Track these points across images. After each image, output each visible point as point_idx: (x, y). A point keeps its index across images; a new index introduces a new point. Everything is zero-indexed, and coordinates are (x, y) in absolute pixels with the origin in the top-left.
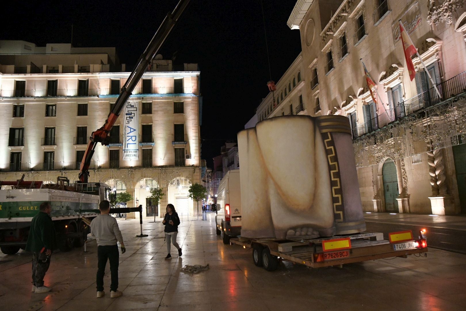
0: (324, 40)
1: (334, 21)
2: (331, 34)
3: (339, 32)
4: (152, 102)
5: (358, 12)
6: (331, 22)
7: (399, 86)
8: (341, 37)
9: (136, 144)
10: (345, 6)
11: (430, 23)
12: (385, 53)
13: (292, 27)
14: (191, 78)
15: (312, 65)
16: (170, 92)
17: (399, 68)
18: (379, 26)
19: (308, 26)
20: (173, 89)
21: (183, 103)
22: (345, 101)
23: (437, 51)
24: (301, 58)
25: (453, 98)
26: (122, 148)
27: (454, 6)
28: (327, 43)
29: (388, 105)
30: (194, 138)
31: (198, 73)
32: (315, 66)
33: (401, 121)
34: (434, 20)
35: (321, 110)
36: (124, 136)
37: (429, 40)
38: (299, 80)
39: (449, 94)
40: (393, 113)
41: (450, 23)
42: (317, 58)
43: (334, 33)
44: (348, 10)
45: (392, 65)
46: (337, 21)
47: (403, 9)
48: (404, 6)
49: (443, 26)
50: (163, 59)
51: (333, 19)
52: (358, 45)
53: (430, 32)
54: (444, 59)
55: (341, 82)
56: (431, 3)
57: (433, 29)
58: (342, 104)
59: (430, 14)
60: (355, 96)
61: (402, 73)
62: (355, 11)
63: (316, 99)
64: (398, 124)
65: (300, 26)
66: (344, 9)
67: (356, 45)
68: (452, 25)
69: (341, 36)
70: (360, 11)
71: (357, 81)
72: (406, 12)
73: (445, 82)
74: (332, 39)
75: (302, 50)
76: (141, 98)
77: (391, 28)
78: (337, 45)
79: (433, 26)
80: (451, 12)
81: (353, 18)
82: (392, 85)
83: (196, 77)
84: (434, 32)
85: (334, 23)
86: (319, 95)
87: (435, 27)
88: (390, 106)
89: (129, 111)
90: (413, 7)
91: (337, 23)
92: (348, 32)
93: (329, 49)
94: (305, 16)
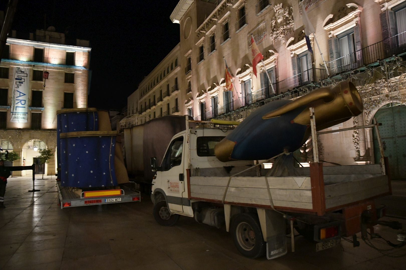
0: (198, 36)
1: (207, 22)
2: (204, 33)
3: (210, 32)
4: (44, 70)
5: (225, 20)
6: (204, 23)
7: (249, 80)
8: (211, 36)
9: (25, 107)
10: (216, 13)
11: (271, 39)
12: (242, 55)
13: (173, 21)
14: (82, 53)
15: (187, 55)
16: (62, 64)
17: (250, 67)
19: (187, 23)
20: (64, 61)
21: (73, 74)
22: (211, 87)
23: (275, 59)
24: (179, 48)
25: (282, 94)
26: (10, 110)
27: (286, 31)
28: (201, 39)
29: (241, 93)
30: (82, 106)
31: (89, 49)
32: (190, 56)
33: (249, 107)
34: (275, 38)
35: (191, 91)
36: (12, 99)
37: (271, 51)
38: (176, 65)
39: (280, 91)
40: (244, 100)
41: (283, 42)
42: (192, 49)
43: (207, 32)
44: (218, 17)
45: (246, 65)
46: (209, 23)
47: (256, 25)
48: (256, 23)
49: (279, 43)
50: (56, 32)
51: (206, 21)
52: (223, 45)
53: (271, 45)
54: (279, 66)
55: (208, 72)
56: (273, 25)
57: (273, 44)
58: (208, 88)
59: (272, 33)
60: (218, 84)
61: (252, 72)
62: (223, 19)
63: (188, 83)
64: (247, 108)
65: (181, 21)
66: (215, 15)
67: (222, 45)
68: (285, 44)
70: (226, 19)
71: (221, 73)
72: (257, 28)
73: (279, 82)
74: (204, 36)
75: (180, 41)
76: (32, 66)
77: (247, 37)
78: (208, 41)
79: (273, 41)
80: (284, 35)
81: (221, 23)
82: (245, 79)
83: (87, 53)
84: (274, 46)
85: (207, 24)
86: (191, 79)
87: (274, 43)
88: (242, 94)
89: (19, 77)
90: (262, 25)
91: (209, 25)
92: (216, 33)
93: (202, 44)
94: (185, 14)
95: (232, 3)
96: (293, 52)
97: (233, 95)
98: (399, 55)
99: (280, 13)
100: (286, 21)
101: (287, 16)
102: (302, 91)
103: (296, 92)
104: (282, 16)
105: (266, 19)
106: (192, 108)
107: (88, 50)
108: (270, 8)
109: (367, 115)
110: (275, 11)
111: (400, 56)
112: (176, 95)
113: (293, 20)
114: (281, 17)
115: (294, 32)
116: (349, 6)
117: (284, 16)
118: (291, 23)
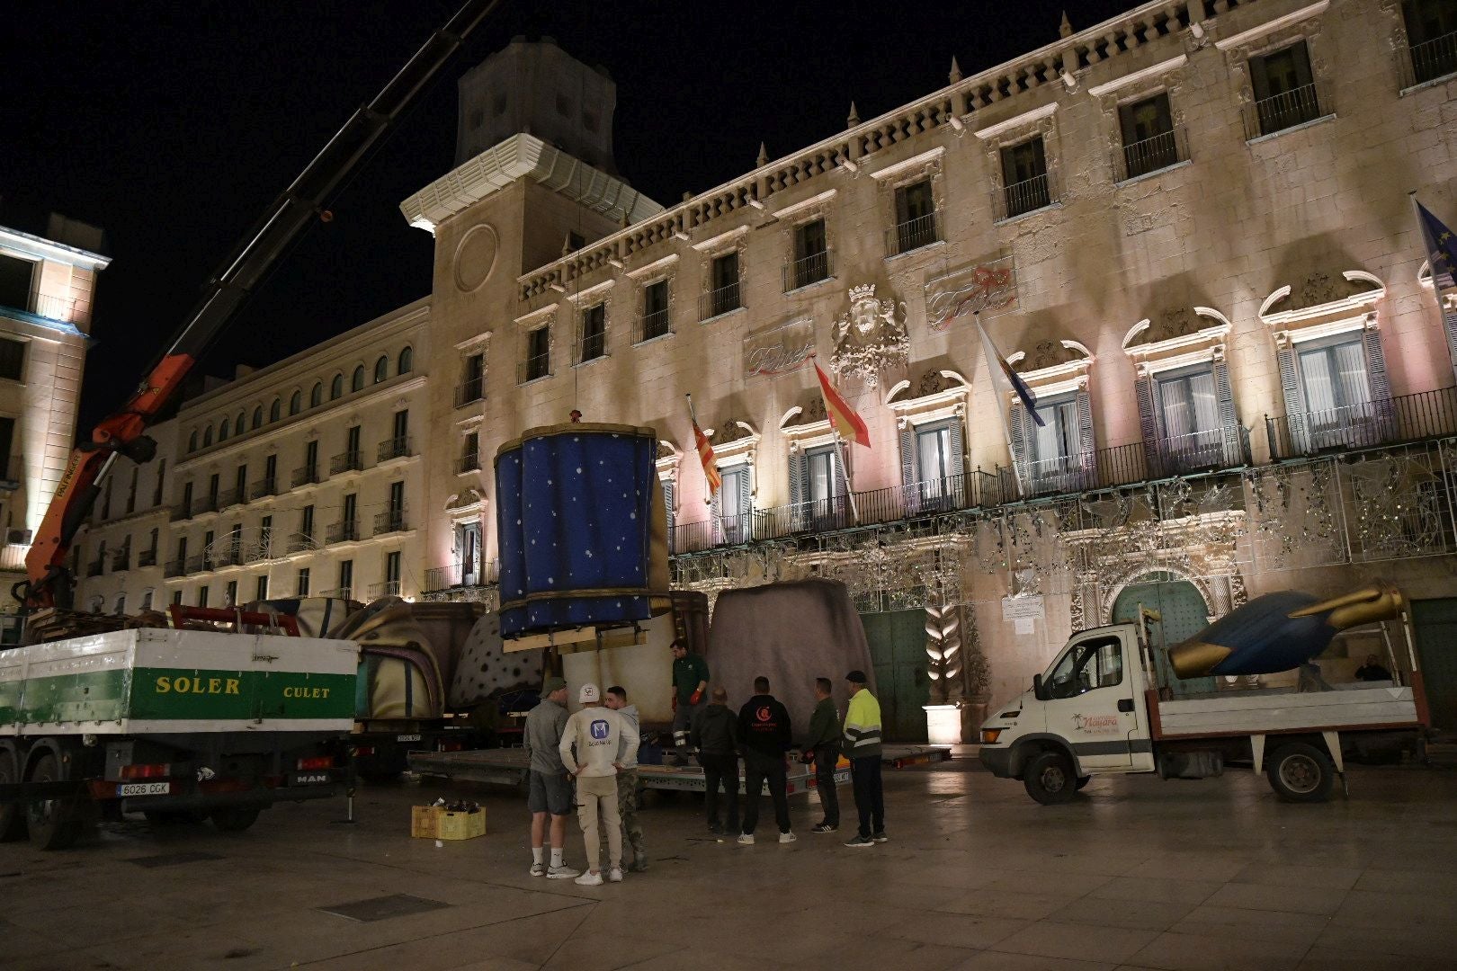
0: (527, 297)
1: (573, 262)
2: (555, 291)
3: (585, 296)
5: (654, 274)
7: (743, 469)
8: (589, 310)
10: (616, 245)
11: (834, 369)
12: (717, 390)
13: (414, 221)
14: (71, 271)
15: (471, 344)
18: (709, 327)
19: (472, 240)
21: (24, 346)
24: (425, 313)
25: (881, 525)
28: (538, 308)
29: (708, 503)
30: (49, 475)
31: (103, 262)
32: (479, 350)
33: (761, 548)
34: (844, 368)
35: (481, 469)
38: (404, 367)
41: (872, 385)
42: (492, 331)
43: (571, 292)
44: (625, 258)
45: (736, 423)
46: (582, 268)
47: (776, 318)
48: (779, 313)
49: (858, 385)
51: (570, 258)
52: (641, 349)
56: (841, 334)
59: (836, 353)
61: (756, 445)
62: (647, 270)
63: (465, 437)
64: (746, 551)
65: (440, 226)
66: (612, 248)
67: (635, 346)
69: (588, 306)
70: (660, 275)
72: (782, 328)
74: (558, 303)
75: (435, 292)
77: (741, 343)
78: (572, 322)
79: (839, 377)
80: (878, 366)
81: (636, 280)
82: (725, 463)
83: (92, 273)
85: (571, 267)
86: (478, 429)
87: (842, 383)
88: (714, 506)
90: (799, 324)
91: (580, 273)
92: (613, 306)
93: (543, 323)
94: (465, 208)
95: (687, 234)
96: (905, 418)
97: (677, 505)
98: (1184, 478)
99: (866, 307)
100: (888, 335)
101: (891, 321)
102: (947, 522)
103: (926, 524)
104: (874, 318)
105: (814, 311)
106: (479, 523)
107: (97, 264)
108: (832, 286)
109: (1104, 595)
110: (852, 300)
111: (1187, 480)
112: (398, 470)
113: (907, 335)
114: (870, 319)
115: (907, 365)
116: (1067, 344)
117: (879, 320)
118: (903, 343)
